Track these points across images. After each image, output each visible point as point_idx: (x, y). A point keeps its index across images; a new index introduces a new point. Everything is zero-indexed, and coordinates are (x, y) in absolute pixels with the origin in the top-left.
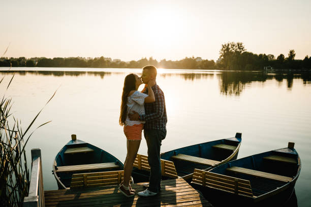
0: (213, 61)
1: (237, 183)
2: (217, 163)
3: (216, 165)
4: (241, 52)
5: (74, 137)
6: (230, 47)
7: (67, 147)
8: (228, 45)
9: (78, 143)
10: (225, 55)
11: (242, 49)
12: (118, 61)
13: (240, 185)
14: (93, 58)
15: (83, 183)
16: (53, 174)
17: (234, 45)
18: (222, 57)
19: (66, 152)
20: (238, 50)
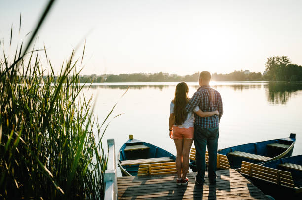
0: (259, 74)
1: (279, 174)
2: (270, 159)
3: (268, 161)
4: (286, 64)
5: (131, 137)
6: (275, 60)
7: (127, 145)
8: (274, 59)
9: (134, 141)
10: (271, 68)
11: (287, 62)
12: (174, 76)
13: (282, 176)
14: (153, 74)
15: (148, 172)
16: (119, 166)
17: (279, 59)
18: (269, 70)
19: (126, 149)
20: (283, 63)
